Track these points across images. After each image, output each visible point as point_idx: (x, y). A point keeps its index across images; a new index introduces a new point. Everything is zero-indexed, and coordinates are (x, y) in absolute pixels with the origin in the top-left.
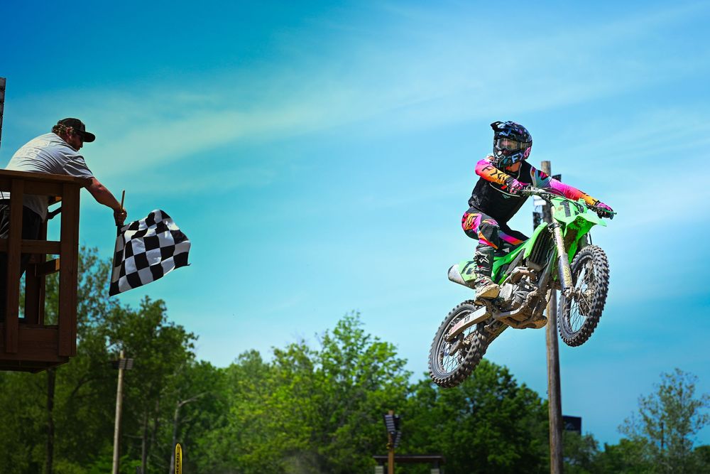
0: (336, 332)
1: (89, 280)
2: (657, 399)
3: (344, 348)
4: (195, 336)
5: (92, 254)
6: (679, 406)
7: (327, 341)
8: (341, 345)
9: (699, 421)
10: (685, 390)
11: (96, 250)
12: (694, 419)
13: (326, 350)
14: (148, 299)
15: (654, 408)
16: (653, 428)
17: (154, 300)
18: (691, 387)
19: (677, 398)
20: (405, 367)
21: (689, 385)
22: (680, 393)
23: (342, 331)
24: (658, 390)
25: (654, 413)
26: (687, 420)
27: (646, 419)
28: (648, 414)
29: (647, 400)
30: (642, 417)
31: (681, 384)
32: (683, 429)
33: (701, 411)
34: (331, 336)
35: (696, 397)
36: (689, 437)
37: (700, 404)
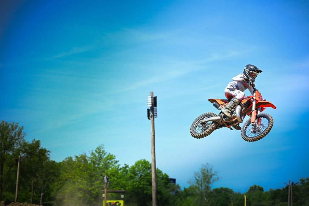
0: (96, 151)
1: (15, 133)
2: (200, 172)
3: (98, 156)
4: (50, 151)
5: (17, 125)
6: (208, 176)
7: (93, 154)
8: (97, 155)
9: (213, 180)
10: (209, 170)
11: (18, 123)
12: (212, 180)
13: (92, 156)
14: (34, 140)
15: (199, 175)
16: (199, 182)
17: (37, 140)
18: (211, 169)
19: (206, 172)
20: (118, 163)
21: (210, 168)
22: (208, 171)
23: (97, 150)
24: (201, 170)
25: (199, 177)
26: (209, 180)
27: (196, 179)
28: (197, 177)
29: (197, 173)
30: (195, 179)
31: (208, 168)
32: (208, 182)
33: (214, 177)
34: (94, 152)
35: (213, 172)
36: (210, 185)
37: (214, 175)
